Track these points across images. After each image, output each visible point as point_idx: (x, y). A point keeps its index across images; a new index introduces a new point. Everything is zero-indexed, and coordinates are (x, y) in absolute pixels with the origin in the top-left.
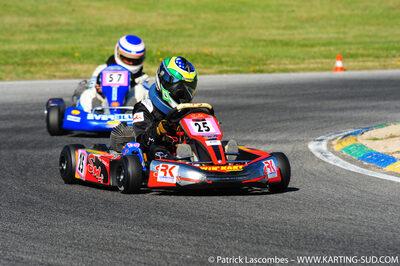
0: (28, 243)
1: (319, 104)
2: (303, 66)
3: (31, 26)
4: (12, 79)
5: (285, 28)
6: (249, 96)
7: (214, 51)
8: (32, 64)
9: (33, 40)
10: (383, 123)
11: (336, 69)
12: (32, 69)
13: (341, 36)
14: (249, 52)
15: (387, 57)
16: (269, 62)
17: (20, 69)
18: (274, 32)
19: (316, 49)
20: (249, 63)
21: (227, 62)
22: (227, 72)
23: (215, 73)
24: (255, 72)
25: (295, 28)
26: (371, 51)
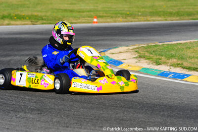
1: (87, 38)
2: (79, 21)
5: (71, 4)
7: (39, 14)
10: (116, 46)
11: (94, 22)
13: (96, 8)
14: (55, 14)
15: (116, 17)
16: (64, 19)
18: (66, 6)
19: (85, 14)
21: (45, 19)
22: (45, 24)
25: (75, 4)
26: (109, 15)
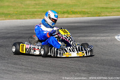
0: (38, 65)
3: (34, 4)
4: (30, 19)
6: (97, 23)
8: (35, 15)
9: (35, 8)
12: (35, 16)
17: (32, 16)
20: (96, 14)
23: (87, 17)
24: (98, 16)
